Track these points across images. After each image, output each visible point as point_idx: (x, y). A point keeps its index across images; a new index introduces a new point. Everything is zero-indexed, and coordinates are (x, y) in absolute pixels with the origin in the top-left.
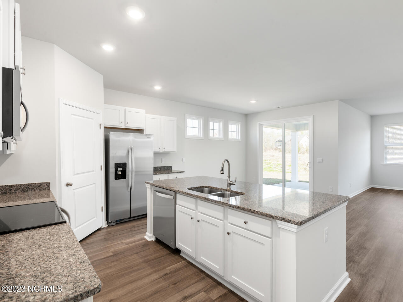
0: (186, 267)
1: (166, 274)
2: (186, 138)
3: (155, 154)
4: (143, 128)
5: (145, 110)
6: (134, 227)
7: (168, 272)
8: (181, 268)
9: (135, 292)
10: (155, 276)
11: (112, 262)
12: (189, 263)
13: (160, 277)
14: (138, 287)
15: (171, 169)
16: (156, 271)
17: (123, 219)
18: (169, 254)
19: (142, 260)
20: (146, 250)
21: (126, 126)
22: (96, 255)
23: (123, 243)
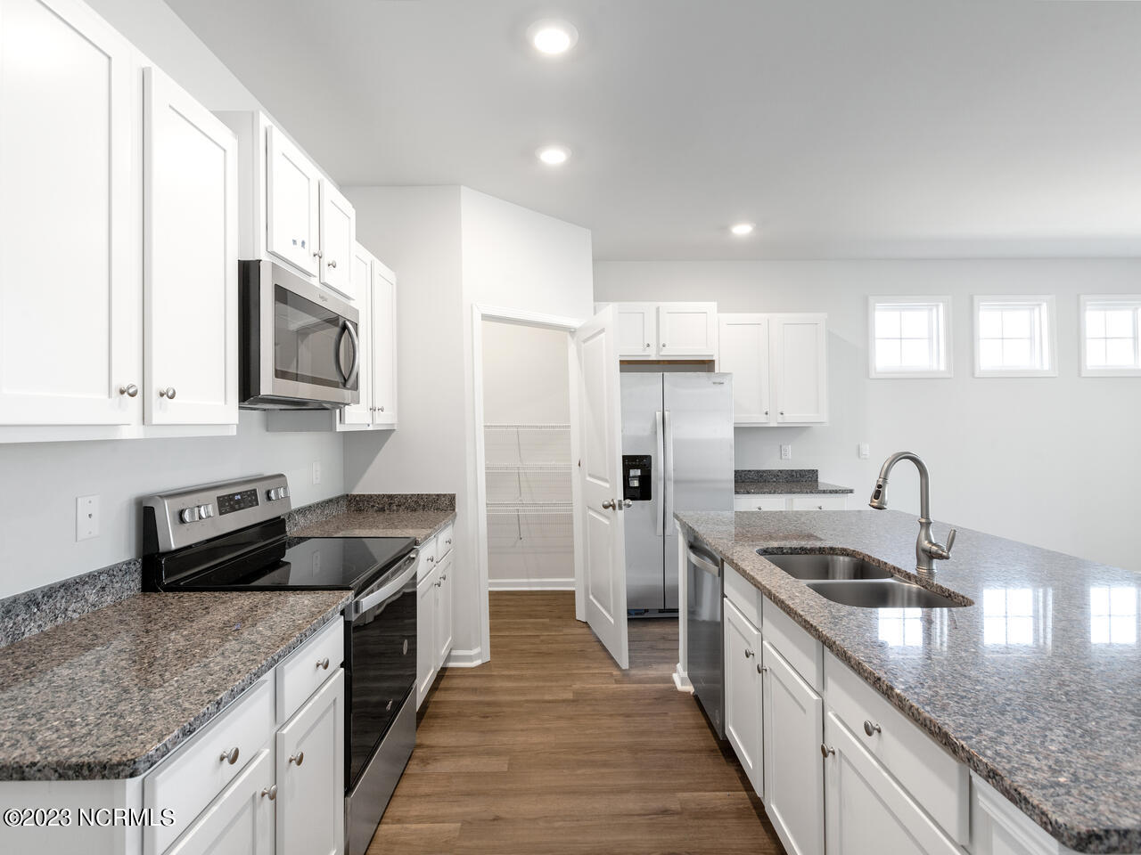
0: (739, 814)
1: (665, 812)
2: (873, 375)
3: (739, 430)
4: (712, 356)
5: (716, 303)
6: (664, 638)
7: (675, 806)
8: (720, 812)
9: (557, 825)
10: (631, 803)
11: (560, 718)
12: (755, 808)
13: (642, 812)
14: (572, 813)
15: (817, 481)
16: (642, 789)
17: (646, 611)
18: (712, 751)
19: (628, 740)
20: (657, 715)
21: (661, 353)
22: (537, 687)
23: (611, 675)
